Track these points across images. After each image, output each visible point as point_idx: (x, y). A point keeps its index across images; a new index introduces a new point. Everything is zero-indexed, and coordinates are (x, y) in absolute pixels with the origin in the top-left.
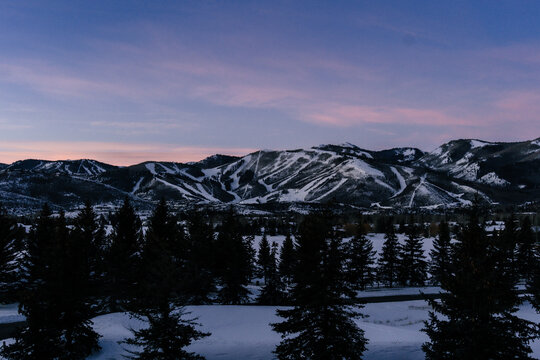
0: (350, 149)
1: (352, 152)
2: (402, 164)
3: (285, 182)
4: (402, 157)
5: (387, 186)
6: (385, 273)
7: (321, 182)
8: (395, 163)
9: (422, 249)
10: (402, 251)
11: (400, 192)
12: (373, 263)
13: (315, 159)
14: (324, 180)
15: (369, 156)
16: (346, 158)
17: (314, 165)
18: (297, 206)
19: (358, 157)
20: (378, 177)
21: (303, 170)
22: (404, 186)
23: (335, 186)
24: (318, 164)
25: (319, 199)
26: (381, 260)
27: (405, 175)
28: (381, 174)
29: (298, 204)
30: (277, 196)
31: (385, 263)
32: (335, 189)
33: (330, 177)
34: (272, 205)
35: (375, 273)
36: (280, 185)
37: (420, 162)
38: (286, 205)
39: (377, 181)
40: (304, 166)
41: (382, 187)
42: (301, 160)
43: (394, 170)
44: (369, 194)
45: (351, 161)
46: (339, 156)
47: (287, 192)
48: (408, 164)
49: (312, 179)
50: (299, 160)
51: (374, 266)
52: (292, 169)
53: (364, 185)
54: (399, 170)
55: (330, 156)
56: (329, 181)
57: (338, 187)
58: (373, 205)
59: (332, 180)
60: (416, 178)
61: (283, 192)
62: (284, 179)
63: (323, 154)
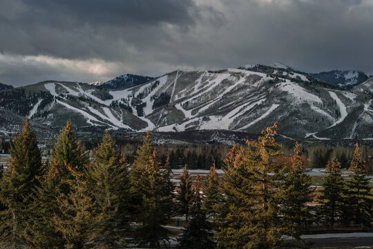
0: (283, 70)
1: (285, 74)
2: (342, 89)
3: (207, 107)
4: (343, 80)
5: (325, 113)
6: (326, 212)
7: (248, 109)
8: (334, 87)
9: (369, 185)
10: (346, 188)
11: (341, 120)
12: (311, 201)
13: (242, 81)
14: (252, 106)
15: (304, 78)
16: (277, 81)
17: (241, 88)
18: (220, 136)
19: (292, 80)
20: (315, 104)
21: (228, 93)
22: (344, 114)
23: (264, 112)
24: (245, 87)
25: (245, 127)
26: (322, 198)
27: (346, 101)
28: (319, 100)
29: (222, 133)
30: (197, 123)
31: (326, 201)
32: (264, 116)
33: (259, 103)
34: (190, 134)
35: (313, 213)
36: (200, 111)
37: (364, 87)
38: (208, 133)
39: (313, 107)
40: (228, 89)
41: (319, 114)
42: (225, 82)
43: (333, 95)
44: (304, 122)
45: (283, 84)
46: (270, 78)
47: (209, 119)
48: (349, 88)
49: (238, 104)
50: (223, 82)
51: (313, 204)
52: (214, 93)
53: (299, 112)
54: (339, 95)
55: (260, 78)
56: (258, 107)
57: (267, 113)
58: (308, 135)
59: (261, 106)
60: (359, 104)
61: (204, 119)
62: (205, 103)
63: (251, 76)
